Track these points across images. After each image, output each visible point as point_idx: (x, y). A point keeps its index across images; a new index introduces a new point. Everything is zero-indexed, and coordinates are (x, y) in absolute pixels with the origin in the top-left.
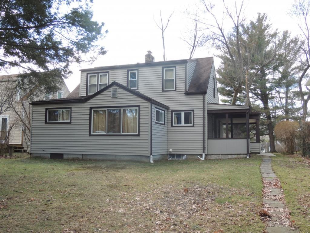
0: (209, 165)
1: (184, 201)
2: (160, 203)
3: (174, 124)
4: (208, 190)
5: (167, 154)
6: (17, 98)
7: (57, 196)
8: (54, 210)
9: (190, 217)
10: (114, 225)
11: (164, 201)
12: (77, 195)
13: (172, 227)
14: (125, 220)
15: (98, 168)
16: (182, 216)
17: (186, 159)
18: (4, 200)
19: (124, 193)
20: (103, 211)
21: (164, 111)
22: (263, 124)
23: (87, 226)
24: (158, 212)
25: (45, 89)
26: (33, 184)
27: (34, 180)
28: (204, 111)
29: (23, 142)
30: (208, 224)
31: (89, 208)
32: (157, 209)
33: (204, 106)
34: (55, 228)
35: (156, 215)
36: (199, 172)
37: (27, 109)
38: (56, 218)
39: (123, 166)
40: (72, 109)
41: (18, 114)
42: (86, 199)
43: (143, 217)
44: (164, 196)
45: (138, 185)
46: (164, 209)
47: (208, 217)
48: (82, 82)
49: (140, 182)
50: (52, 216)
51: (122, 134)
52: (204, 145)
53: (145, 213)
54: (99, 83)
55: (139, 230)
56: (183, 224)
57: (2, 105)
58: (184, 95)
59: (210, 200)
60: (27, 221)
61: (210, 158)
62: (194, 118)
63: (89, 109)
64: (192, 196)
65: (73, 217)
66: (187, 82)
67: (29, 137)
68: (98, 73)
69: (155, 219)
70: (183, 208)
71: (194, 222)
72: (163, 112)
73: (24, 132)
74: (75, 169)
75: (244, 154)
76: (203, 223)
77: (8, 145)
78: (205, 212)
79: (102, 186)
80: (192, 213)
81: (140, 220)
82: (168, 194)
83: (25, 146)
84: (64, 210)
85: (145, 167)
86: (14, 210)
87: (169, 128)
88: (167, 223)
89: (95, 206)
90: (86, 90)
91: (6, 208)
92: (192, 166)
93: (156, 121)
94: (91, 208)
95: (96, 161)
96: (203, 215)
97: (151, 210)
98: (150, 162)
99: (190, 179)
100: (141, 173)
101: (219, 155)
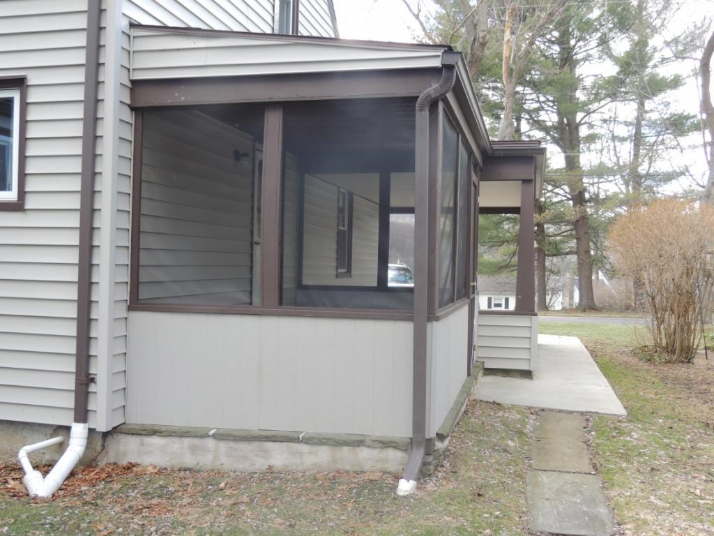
22: (558, 219)
28: (94, 84)
33: (95, 48)
52: (84, 357)
62: (22, 140)
75: (386, 444)
101: (204, 436)
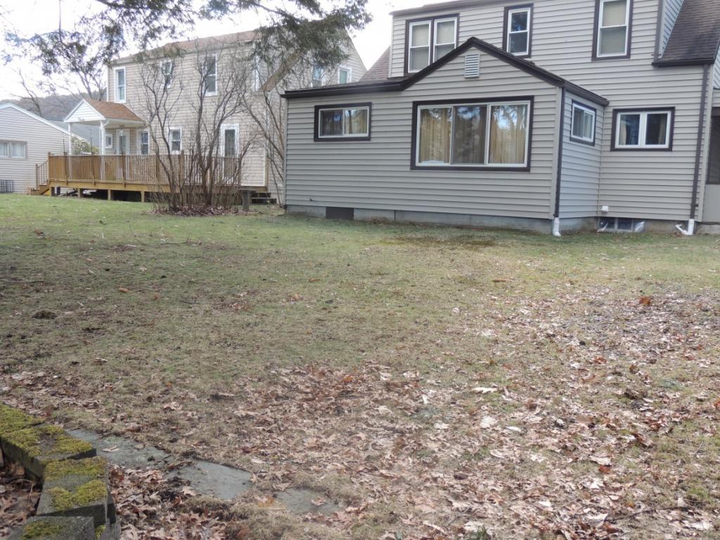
0: (707, 248)
1: (639, 324)
2: (579, 325)
3: (620, 144)
4: (704, 305)
5: (596, 218)
6: (253, 84)
7: (347, 293)
8: (342, 320)
9: (656, 360)
10: (473, 361)
11: (590, 322)
12: (388, 295)
13: (609, 378)
14: (498, 353)
15: (431, 242)
16: (635, 357)
17: (644, 230)
18: (242, 295)
19: (493, 297)
20: (448, 331)
21: (595, 110)
23: (414, 357)
24: (575, 343)
25: (315, 56)
26: (295, 266)
27: (297, 260)
28: (702, 110)
29: (268, 180)
30: (701, 379)
31: (416, 322)
32: (572, 337)
33: (703, 97)
34: (347, 356)
35: (571, 350)
36: (680, 261)
37: (276, 109)
38: (349, 336)
39: (489, 239)
40: (374, 107)
41: (257, 121)
42: (408, 305)
43: (538, 350)
44: (589, 311)
45: (525, 282)
46: (588, 338)
47: (702, 365)
48: (395, 43)
49: (531, 277)
50: (340, 333)
51: (487, 165)
52: (694, 198)
53: (542, 344)
54: (435, 44)
55: (530, 377)
56: (637, 374)
57: (226, 100)
58: (651, 68)
59: (707, 327)
60: (290, 337)
61: (706, 232)
62: (672, 128)
63: (411, 105)
64: (661, 316)
65: (382, 337)
66: (663, 33)
67: (281, 173)
68: (433, 19)
69: (569, 358)
70: (635, 341)
71: (666, 372)
72: (592, 112)
73: (270, 159)
74: (381, 242)
76: (689, 377)
77: (240, 187)
78: (694, 353)
79: (442, 278)
80: (661, 353)
81: (531, 356)
82: (598, 306)
83: (272, 192)
84: (364, 323)
85: (539, 245)
86: (263, 315)
87: (604, 154)
88: (598, 368)
89: (428, 318)
90: (403, 60)
91: (248, 309)
92: (660, 247)
93: (573, 136)
94: (420, 323)
95: (426, 226)
96: (688, 358)
97: (558, 337)
98: (552, 234)
99: (656, 276)
100: (532, 258)
